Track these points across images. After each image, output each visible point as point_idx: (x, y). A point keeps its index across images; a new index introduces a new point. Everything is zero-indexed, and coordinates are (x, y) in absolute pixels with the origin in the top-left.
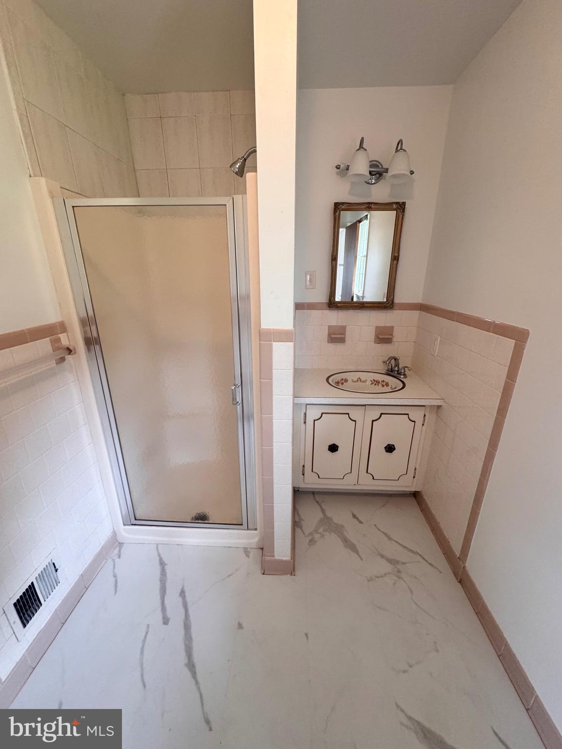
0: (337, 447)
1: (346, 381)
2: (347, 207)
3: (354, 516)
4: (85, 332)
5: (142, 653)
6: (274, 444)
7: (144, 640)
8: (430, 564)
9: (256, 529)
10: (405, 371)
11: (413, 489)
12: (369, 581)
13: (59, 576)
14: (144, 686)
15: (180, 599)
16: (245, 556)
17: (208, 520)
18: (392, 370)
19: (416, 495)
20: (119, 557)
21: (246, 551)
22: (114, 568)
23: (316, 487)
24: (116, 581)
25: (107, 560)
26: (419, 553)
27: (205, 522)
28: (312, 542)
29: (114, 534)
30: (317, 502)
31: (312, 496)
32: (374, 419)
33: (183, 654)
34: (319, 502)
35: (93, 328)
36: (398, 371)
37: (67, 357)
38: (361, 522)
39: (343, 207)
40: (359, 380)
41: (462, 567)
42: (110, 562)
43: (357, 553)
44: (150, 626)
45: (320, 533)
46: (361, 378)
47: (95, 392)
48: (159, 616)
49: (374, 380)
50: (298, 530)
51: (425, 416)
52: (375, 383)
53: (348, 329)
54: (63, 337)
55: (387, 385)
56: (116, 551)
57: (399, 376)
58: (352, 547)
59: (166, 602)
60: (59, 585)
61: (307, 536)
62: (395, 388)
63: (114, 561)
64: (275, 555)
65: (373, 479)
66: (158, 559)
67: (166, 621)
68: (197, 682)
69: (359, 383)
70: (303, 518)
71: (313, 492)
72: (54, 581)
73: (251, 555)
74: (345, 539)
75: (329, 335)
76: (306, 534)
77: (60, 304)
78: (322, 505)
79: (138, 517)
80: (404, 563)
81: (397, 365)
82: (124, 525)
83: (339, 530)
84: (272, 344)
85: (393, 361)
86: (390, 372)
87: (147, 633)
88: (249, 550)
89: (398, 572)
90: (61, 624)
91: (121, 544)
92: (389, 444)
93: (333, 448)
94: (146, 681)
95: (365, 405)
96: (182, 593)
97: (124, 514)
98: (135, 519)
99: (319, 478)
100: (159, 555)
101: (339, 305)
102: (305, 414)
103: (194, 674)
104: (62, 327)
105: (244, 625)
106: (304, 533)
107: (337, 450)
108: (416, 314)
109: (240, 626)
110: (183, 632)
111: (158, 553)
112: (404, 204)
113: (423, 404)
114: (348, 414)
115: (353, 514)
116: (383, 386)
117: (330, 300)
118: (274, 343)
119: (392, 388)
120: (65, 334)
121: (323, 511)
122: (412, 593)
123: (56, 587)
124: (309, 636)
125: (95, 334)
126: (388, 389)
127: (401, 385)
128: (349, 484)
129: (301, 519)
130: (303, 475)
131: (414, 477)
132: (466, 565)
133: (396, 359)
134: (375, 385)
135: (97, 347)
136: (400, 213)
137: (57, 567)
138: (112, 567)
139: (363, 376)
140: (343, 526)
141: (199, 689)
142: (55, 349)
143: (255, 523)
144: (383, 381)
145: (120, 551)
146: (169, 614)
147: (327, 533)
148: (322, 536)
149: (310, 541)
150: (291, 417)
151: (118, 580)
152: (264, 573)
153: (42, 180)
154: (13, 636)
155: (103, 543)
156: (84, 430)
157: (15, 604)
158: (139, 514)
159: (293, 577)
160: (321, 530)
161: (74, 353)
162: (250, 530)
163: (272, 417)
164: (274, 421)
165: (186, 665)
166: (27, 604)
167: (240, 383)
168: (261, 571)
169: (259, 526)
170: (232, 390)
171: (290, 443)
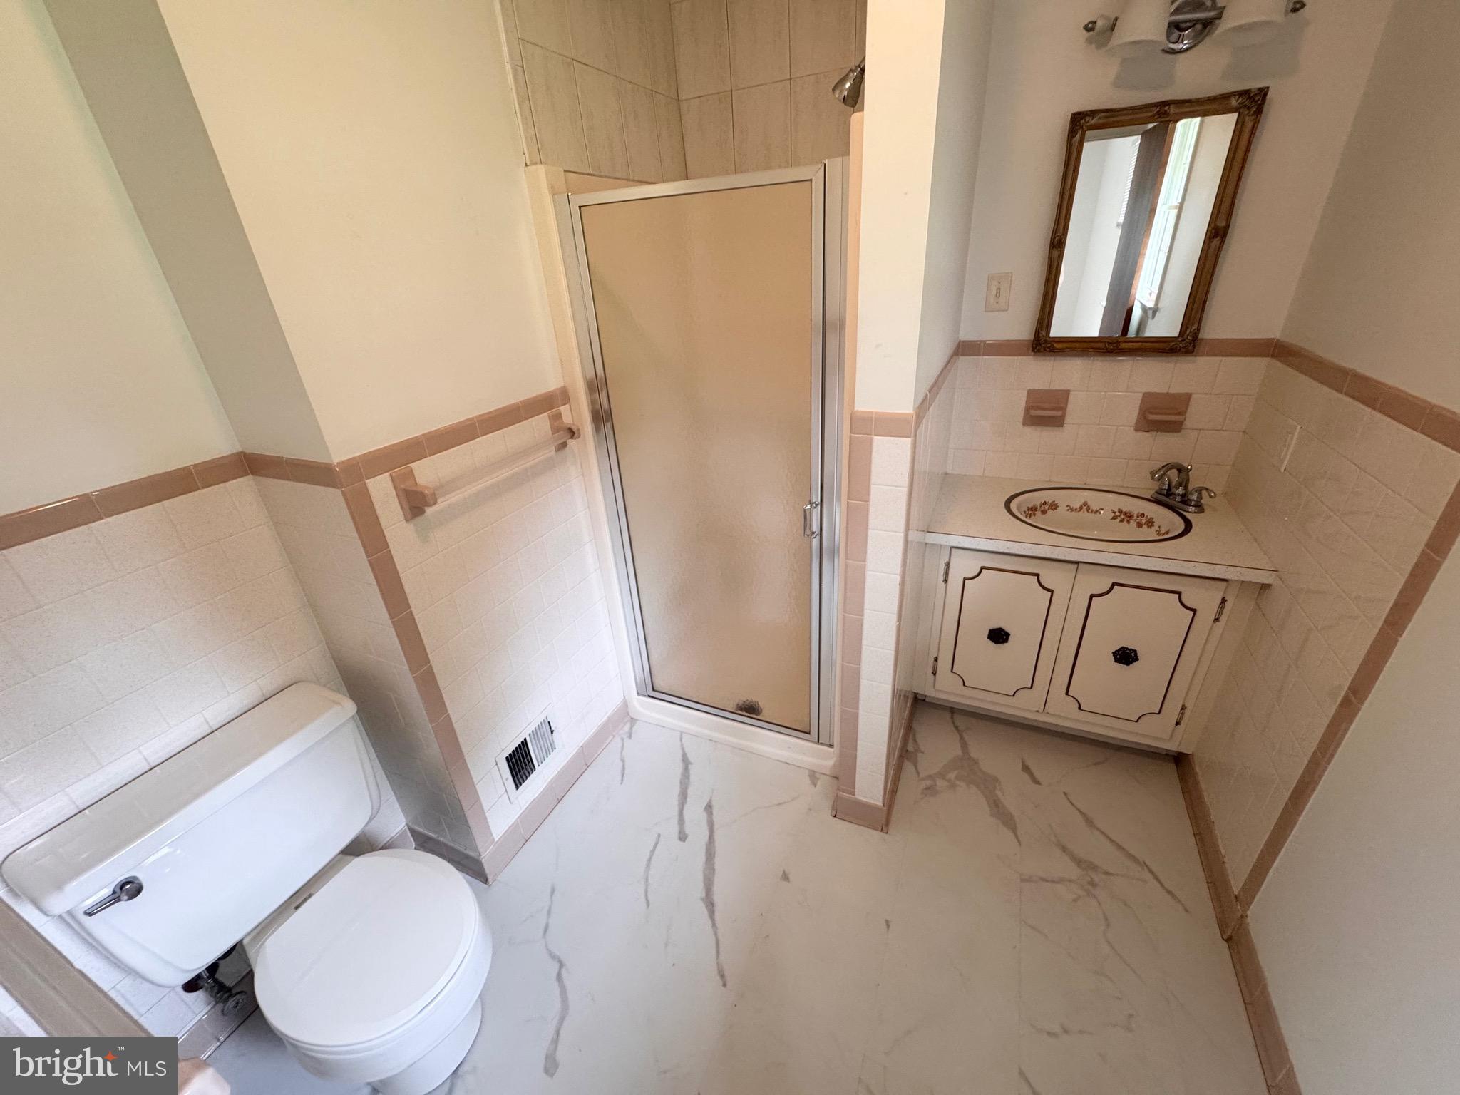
0: (1008, 635)
1: (1054, 506)
2: (1101, 121)
3: (1026, 768)
4: (593, 403)
5: (649, 864)
6: (867, 612)
7: (653, 851)
8: (1169, 892)
9: (831, 746)
10: (1200, 497)
11: (1172, 746)
12: (1023, 880)
13: (555, 740)
14: (648, 903)
15: (704, 816)
16: (809, 782)
17: (756, 715)
18: (1169, 493)
19: (1180, 760)
20: (630, 737)
21: (813, 776)
22: (622, 750)
23: (957, 700)
24: (623, 766)
25: (614, 736)
26: (1148, 863)
27: (751, 716)
28: (930, 790)
29: (625, 704)
30: (956, 728)
31: (949, 715)
32: (1095, 593)
33: (701, 885)
34: (960, 728)
35: (604, 395)
36: (1183, 496)
37: (569, 441)
38: (1037, 782)
39: (1093, 122)
40: (1085, 507)
41: (1239, 914)
42: (618, 740)
43: (1014, 830)
44: (662, 839)
45: (949, 781)
46: (1089, 503)
47: (604, 495)
48: (675, 829)
49: (1120, 512)
50: (908, 767)
51: (1224, 601)
52: (1123, 516)
53: (1072, 398)
54: (564, 410)
55: (1150, 523)
56: (627, 728)
57: (1185, 507)
58: (1007, 820)
59: (685, 812)
60: (555, 750)
61: (923, 779)
62: (1167, 532)
63: (623, 739)
64: (856, 793)
65: (1080, 708)
66: (680, 753)
67: (683, 837)
68: (714, 925)
69: (1084, 514)
70: (922, 748)
71: (952, 708)
72: (549, 744)
73: (819, 784)
74: (995, 801)
75: (1028, 409)
76: (921, 776)
77: (561, 360)
78: (964, 735)
79: (658, 685)
80: (1106, 873)
81: (1184, 483)
82: (639, 694)
83: (988, 785)
84: (872, 439)
85: (1173, 474)
86: (1165, 498)
87: (656, 844)
88: (818, 776)
89: (1089, 883)
90: (556, 802)
91: (633, 721)
92: (1123, 648)
93: (999, 636)
94: (650, 899)
95: (1077, 563)
96: (709, 808)
97: (638, 680)
98: (653, 690)
99: (964, 685)
100: (683, 749)
101: (1056, 346)
102: (948, 565)
103: (712, 913)
104: (563, 396)
105: (791, 877)
106: (918, 773)
107: (1006, 641)
108: (1261, 363)
109: (785, 877)
111: (682, 745)
112: (1263, 92)
113: (1225, 578)
114: (1038, 575)
115: (1023, 763)
116: (1140, 525)
117: (1037, 335)
118: (875, 437)
119: (1159, 533)
120: (568, 406)
121: (964, 745)
122: (1108, 925)
123: (551, 753)
124: (891, 924)
125: (605, 405)
126: (1151, 534)
127: (1181, 526)
128: (1026, 707)
129: (918, 750)
130: (935, 674)
131: (1178, 724)
132: (1248, 913)
133: (1180, 469)
134: (1122, 521)
135: (609, 425)
136: (1247, 118)
137: (553, 728)
138: (619, 750)
139: (1094, 499)
140: (996, 780)
141: (716, 934)
142: (555, 430)
143: (830, 736)
144: (1143, 515)
145: (631, 728)
146: (688, 829)
147: (962, 784)
148: (953, 786)
149: (926, 789)
150: (898, 569)
151: (626, 767)
152: (835, 816)
153: (541, 169)
154: (506, 794)
155: (609, 713)
156: (589, 550)
157: (507, 758)
158: (660, 684)
159: (885, 835)
160: (952, 776)
161: (579, 437)
162: (822, 744)
163: (865, 567)
164: (868, 573)
165: (702, 899)
166: (520, 763)
167: (819, 501)
168: (831, 812)
169: (836, 741)
170: (805, 510)
171: (894, 614)
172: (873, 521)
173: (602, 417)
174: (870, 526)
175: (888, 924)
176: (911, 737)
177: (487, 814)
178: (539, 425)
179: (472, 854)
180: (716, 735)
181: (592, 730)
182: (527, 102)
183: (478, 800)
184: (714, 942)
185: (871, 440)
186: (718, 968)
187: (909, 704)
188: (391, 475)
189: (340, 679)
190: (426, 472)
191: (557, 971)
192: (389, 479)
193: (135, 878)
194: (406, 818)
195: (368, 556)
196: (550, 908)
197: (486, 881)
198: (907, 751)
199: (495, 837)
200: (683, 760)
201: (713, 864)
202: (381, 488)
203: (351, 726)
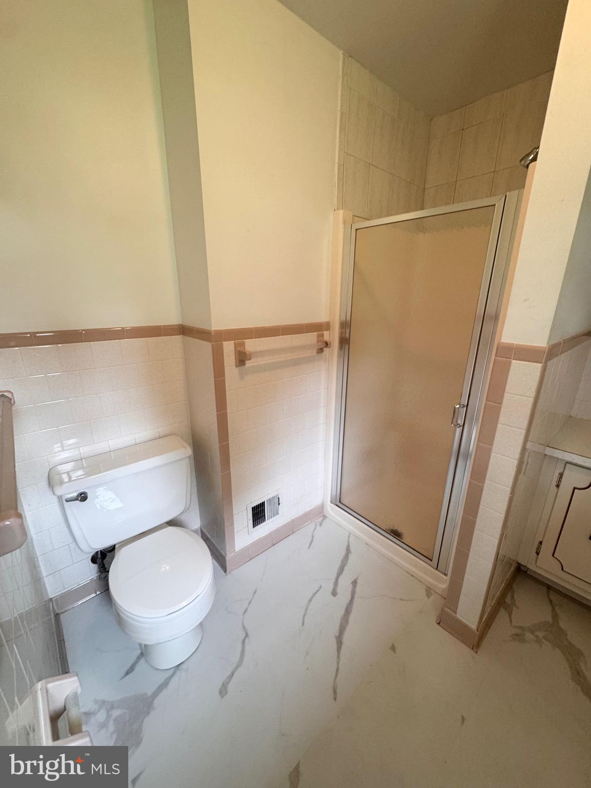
4: (341, 333)
5: (310, 601)
6: (487, 481)
7: (315, 594)
9: (446, 575)
13: (280, 509)
14: (303, 624)
15: (351, 586)
16: (425, 593)
20: (321, 525)
21: (429, 591)
22: (315, 530)
23: (554, 579)
24: (312, 540)
25: (312, 521)
27: (396, 538)
28: (518, 637)
29: (323, 506)
30: (551, 601)
31: (545, 589)
33: (337, 628)
34: (554, 602)
35: (348, 331)
37: (324, 349)
44: (322, 589)
45: (537, 636)
48: (331, 587)
50: (503, 613)
54: (326, 333)
56: (319, 520)
59: (340, 579)
60: (278, 515)
61: (515, 627)
63: (316, 525)
64: (457, 613)
66: (346, 544)
67: (334, 593)
68: (338, 657)
70: (518, 605)
71: (548, 584)
72: (276, 510)
73: (432, 598)
76: (513, 624)
77: (330, 308)
78: (557, 608)
79: (343, 501)
82: (331, 502)
83: (572, 653)
87: (318, 591)
88: (432, 592)
91: (325, 517)
94: (305, 622)
96: (355, 583)
98: (339, 502)
99: (562, 569)
100: (348, 543)
102: (561, 475)
103: (339, 648)
104: (327, 326)
105: (397, 650)
106: (511, 621)
109: (393, 648)
110: (343, 611)
111: (349, 540)
118: (514, 361)
120: (328, 332)
121: (555, 616)
123: (276, 516)
124: (465, 721)
125: (347, 336)
129: (514, 604)
130: (538, 554)
135: (347, 346)
137: (280, 502)
138: (312, 530)
140: (581, 654)
141: (338, 663)
142: (318, 341)
143: (446, 568)
145: (322, 521)
146: (339, 590)
147: (548, 644)
148: (538, 641)
149: (516, 635)
150: (517, 456)
151: (314, 540)
152: (439, 624)
153: (341, 211)
154: (247, 528)
155: (313, 507)
156: (322, 411)
157: (253, 508)
158: (344, 501)
159: (474, 653)
160: (540, 634)
161: (330, 347)
162: (439, 571)
163: (491, 448)
164: (493, 454)
165: (336, 637)
166: (259, 514)
167: (466, 404)
168: (436, 620)
169: (449, 574)
170: (455, 408)
171: (509, 488)
172: (502, 419)
173: (344, 342)
174: (500, 422)
175: (463, 719)
176: (509, 594)
177: (235, 534)
178: (312, 337)
179: (223, 553)
180: (371, 542)
181: (301, 513)
182: (342, 181)
183: (233, 524)
184: (335, 669)
185: (510, 363)
186: (334, 686)
187: (512, 569)
188: (235, 343)
189: (192, 441)
190: (251, 345)
191: (243, 637)
192: (233, 344)
193: (86, 493)
194: (201, 523)
195: (215, 378)
196: (251, 600)
197: (225, 571)
198: (505, 602)
199: (236, 549)
200: (347, 549)
201: (348, 618)
202: (229, 347)
203: (187, 461)
